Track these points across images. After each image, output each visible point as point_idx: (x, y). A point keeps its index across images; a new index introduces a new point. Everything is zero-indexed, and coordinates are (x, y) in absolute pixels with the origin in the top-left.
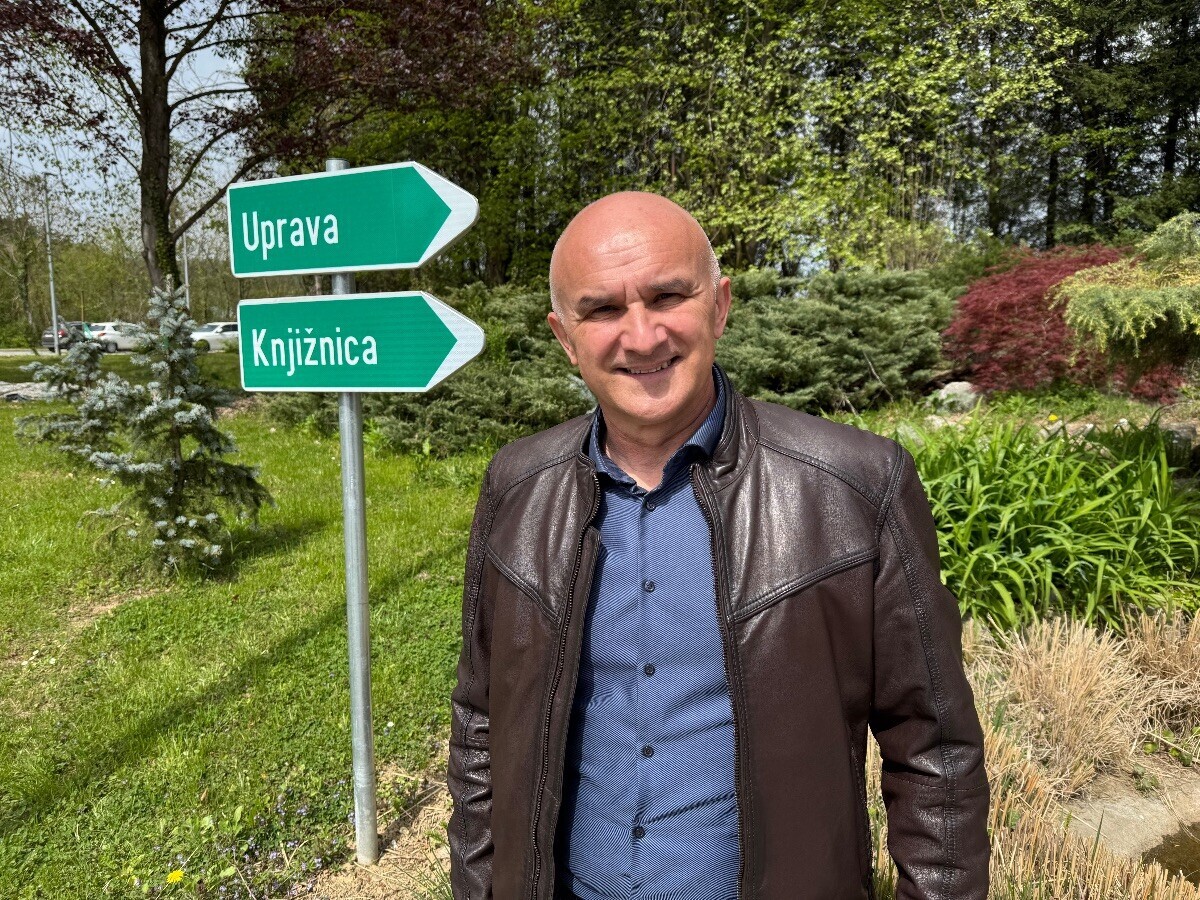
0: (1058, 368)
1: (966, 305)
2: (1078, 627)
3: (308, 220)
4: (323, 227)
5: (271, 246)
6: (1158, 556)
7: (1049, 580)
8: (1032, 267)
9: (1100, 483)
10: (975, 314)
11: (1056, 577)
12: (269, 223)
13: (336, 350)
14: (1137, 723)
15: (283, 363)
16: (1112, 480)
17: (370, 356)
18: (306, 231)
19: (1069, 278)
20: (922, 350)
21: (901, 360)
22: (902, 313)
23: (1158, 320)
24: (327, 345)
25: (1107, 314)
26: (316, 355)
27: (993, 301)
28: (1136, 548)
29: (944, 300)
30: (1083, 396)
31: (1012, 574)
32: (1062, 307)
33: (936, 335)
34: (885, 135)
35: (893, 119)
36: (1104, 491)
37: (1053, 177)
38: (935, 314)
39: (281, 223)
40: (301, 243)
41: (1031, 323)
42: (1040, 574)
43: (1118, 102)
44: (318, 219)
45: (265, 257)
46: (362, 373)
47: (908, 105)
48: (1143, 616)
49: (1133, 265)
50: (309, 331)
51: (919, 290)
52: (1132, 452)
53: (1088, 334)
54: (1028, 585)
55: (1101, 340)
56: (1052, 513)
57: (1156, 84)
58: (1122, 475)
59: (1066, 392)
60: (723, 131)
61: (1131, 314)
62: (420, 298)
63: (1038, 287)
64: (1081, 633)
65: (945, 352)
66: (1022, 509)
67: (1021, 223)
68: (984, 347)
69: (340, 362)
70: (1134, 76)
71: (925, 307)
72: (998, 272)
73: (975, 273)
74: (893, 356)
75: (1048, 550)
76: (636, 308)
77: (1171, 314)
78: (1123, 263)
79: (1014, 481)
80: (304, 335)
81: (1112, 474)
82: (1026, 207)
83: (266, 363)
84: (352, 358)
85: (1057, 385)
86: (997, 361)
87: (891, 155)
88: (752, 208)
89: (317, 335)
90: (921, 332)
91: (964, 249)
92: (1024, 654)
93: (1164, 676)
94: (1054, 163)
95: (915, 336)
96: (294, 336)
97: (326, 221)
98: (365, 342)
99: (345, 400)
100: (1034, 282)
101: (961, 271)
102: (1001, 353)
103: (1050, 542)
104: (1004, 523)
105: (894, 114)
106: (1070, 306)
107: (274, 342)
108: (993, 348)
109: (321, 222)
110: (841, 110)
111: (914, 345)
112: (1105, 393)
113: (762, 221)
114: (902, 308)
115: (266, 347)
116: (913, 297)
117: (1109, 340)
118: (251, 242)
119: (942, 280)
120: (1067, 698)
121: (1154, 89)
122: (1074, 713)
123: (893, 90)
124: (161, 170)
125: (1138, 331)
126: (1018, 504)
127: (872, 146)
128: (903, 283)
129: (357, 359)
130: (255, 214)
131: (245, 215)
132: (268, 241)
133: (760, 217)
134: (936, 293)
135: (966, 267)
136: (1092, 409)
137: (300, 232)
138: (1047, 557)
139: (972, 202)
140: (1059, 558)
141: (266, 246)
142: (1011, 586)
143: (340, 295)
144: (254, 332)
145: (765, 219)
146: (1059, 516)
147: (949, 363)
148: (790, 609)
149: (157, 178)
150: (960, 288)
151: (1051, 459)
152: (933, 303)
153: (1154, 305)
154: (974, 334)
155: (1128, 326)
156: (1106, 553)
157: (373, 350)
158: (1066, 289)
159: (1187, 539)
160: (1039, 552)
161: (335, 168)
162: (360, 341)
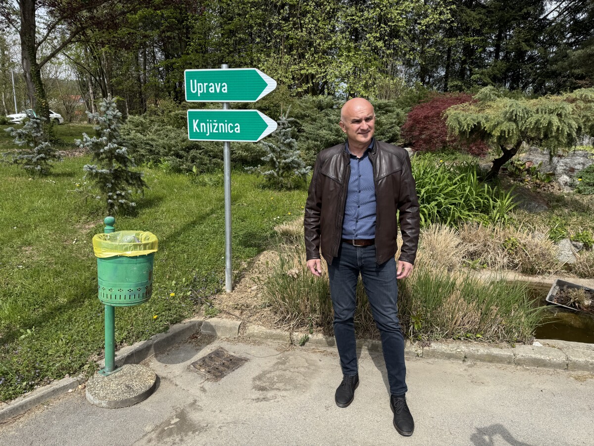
0: (444, 142)
1: (411, 116)
2: (444, 226)
3: (216, 84)
4: (221, 87)
5: (202, 91)
6: (471, 205)
7: (436, 212)
8: (437, 101)
9: (454, 181)
10: (414, 120)
11: (438, 212)
12: (201, 84)
13: (225, 128)
14: (461, 257)
15: (205, 131)
16: (458, 180)
17: (237, 130)
18: (215, 88)
19: (449, 108)
20: (393, 134)
21: (385, 138)
22: (386, 119)
23: (475, 125)
24: (222, 126)
25: (459, 123)
26: (218, 129)
27: (422, 114)
28: (464, 201)
29: (402, 113)
30: (453, 154)
31: (424, 209)
32: (445, 119)
33: (398, 128)
34: (378, 35)
35: (382, 27)
36: (455, 184)
37: (449, 57)
38: (398, 119)
39: (205, 84)
40: (213, 91)
41: (435, 124)
42: (433, 210)
43: (477, 25)
44: (220, 84)
45: (199, 95)
46: (234, 136)
47: (389, 21)
48: (465, 225)
49: (470, 104)
50: (215, 121)
51: (392, 109)
52: (466, 171)
53: (453, 129)
54: (429, 215)
55: (457, 132)
56: (438, 191)
57: (493, 18)
58: (462, 178)
59: (446, 152)
60: (306, 28)
61: (466, 123)
62: (256, 112)
63: (439, 109)
64: (445, 228)
65: (401, 135)
66: (428, 189)
67: (434, 77)
68: (417, 134)
69: (226, 132)
70: (484, 14)
71: (395, 116)
72: (424, 102)
73: (414, 102)
74: (382, 136)
75: (436, 203)
76: (364, 121)
77: (479, 123)
78: (467, 103)
79: (426, 180)
80: (213, 122)
81: (458, 178)
82: (437, 70)
83: (198, 131)
84: (231, 130)
85: (444, 149)
86: (422, 139)
87: (380, 44)
88: (319, 65)
89: (218, 122)
90: (393, 127)
91: (410, 90)
92: (427, 235)
93: (470, 242)
94: (449, 50)
95: (391, 128)
96: (209, 122)
97: (223, 85)
98: (236, 125)
99: (226, 144)
100: (438, 107)
101: (409, 100)
102: (423, 137)
103: (437, 200)
104: (422, 194)
105: (383, 25)
106: (448, 119)
107: (201, 124)
108: (421, 134)
109: (221, 85)
110: (359, 21)
111: (390, 132)
112: (461, 152)
113: (324, 73)
114: (386, 116)
115: (198, 126)
116: (390, 111)
117: (460, 131)
118: (194, 90)
119: (401, 104)
120: (439, 247)
121: (492, 21)
122: (441, 251)
123: (382, 13)
124: (32, 32)
125: (468, 129)
126: (427, 187)
127: (372, 39)
128: (386, 105)
129: (232, 131)
130: (195, 81)
131: (191, 81)
132: (200, 90)
133: (323, 70)
134: (399, 110)
135: (411, 99)
136: (456, 158)
137: (213, 88)
138: (436, 205)
139: (413, 66)
140: (439, 205)
141: (199, 91)
142: (424, 215)
143: (225, 110)
144: (194, 120)
145: (325, 71)
146: (440, 191)
147: (403, 140)
148: (387, 179)
149: (30, 36)
150: (409, 108)
151: (439, 173)
152: (398, 115)
153: (474, 120)
154: (413, 128)
155: (465, 127)
156: (454, 204)
157: (239, 128)
158: (448, 112)
159: (480, 199)
160: (433, 203)
161: (224, 67)
162: (234, 125)
